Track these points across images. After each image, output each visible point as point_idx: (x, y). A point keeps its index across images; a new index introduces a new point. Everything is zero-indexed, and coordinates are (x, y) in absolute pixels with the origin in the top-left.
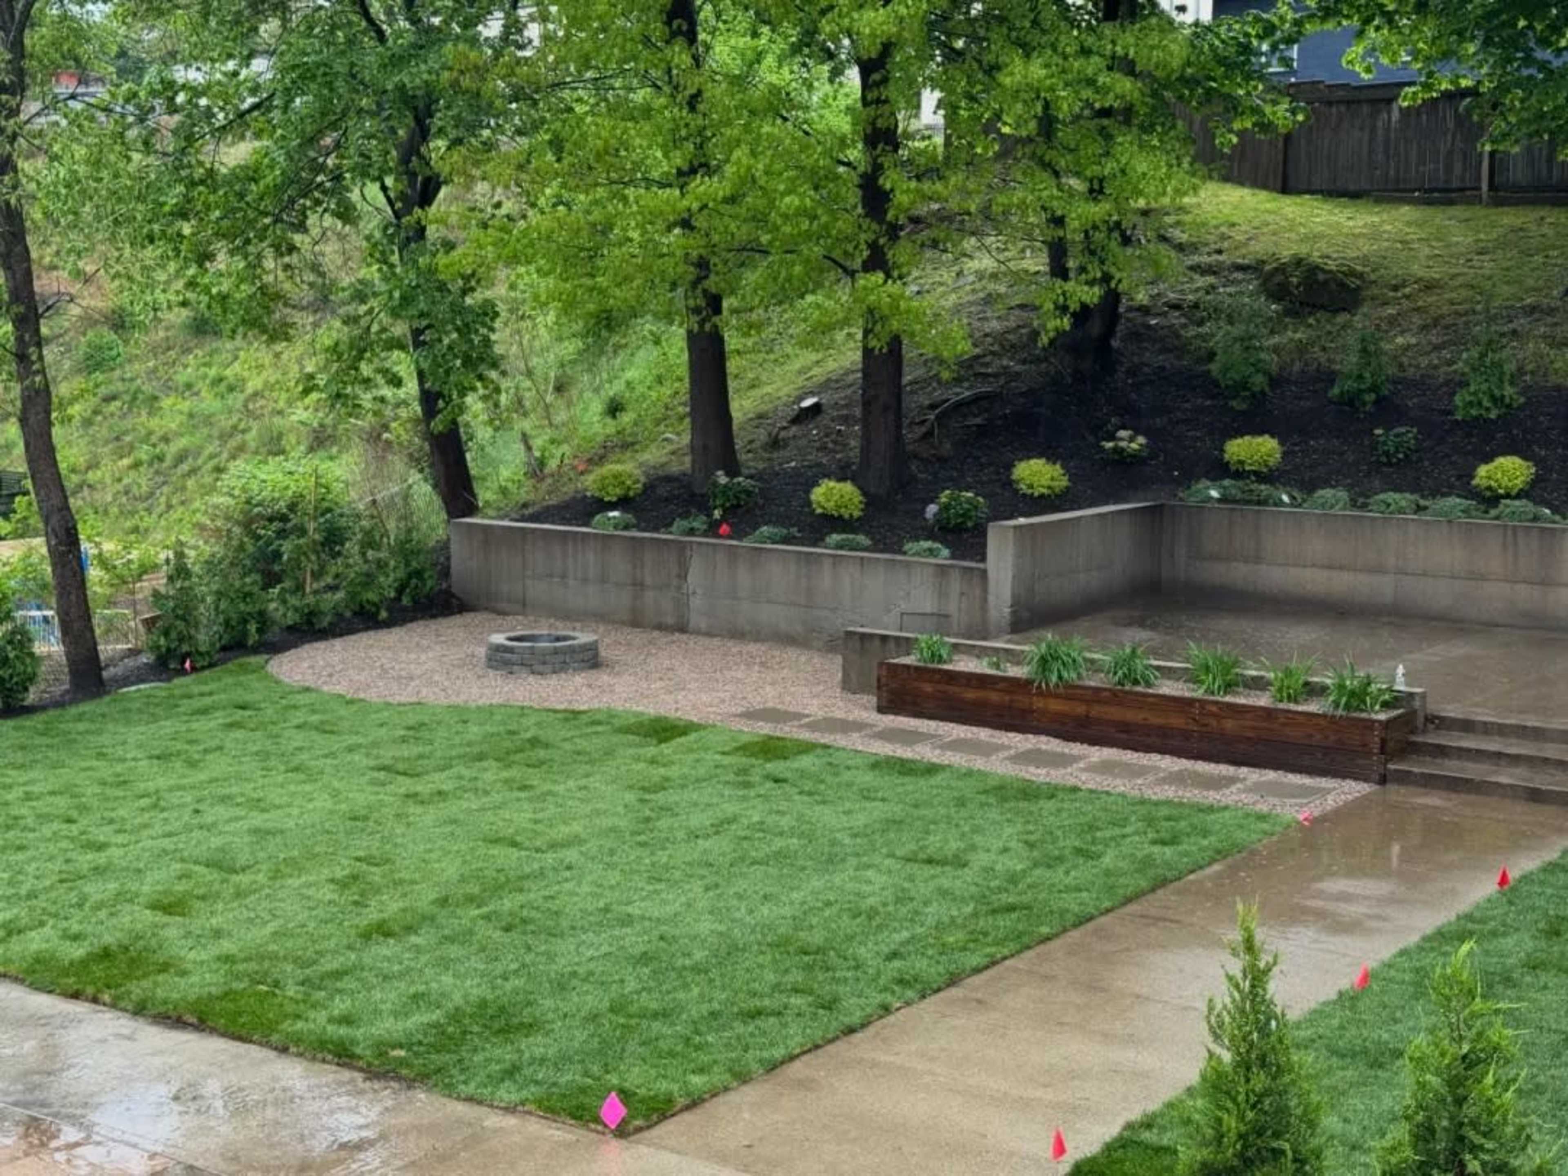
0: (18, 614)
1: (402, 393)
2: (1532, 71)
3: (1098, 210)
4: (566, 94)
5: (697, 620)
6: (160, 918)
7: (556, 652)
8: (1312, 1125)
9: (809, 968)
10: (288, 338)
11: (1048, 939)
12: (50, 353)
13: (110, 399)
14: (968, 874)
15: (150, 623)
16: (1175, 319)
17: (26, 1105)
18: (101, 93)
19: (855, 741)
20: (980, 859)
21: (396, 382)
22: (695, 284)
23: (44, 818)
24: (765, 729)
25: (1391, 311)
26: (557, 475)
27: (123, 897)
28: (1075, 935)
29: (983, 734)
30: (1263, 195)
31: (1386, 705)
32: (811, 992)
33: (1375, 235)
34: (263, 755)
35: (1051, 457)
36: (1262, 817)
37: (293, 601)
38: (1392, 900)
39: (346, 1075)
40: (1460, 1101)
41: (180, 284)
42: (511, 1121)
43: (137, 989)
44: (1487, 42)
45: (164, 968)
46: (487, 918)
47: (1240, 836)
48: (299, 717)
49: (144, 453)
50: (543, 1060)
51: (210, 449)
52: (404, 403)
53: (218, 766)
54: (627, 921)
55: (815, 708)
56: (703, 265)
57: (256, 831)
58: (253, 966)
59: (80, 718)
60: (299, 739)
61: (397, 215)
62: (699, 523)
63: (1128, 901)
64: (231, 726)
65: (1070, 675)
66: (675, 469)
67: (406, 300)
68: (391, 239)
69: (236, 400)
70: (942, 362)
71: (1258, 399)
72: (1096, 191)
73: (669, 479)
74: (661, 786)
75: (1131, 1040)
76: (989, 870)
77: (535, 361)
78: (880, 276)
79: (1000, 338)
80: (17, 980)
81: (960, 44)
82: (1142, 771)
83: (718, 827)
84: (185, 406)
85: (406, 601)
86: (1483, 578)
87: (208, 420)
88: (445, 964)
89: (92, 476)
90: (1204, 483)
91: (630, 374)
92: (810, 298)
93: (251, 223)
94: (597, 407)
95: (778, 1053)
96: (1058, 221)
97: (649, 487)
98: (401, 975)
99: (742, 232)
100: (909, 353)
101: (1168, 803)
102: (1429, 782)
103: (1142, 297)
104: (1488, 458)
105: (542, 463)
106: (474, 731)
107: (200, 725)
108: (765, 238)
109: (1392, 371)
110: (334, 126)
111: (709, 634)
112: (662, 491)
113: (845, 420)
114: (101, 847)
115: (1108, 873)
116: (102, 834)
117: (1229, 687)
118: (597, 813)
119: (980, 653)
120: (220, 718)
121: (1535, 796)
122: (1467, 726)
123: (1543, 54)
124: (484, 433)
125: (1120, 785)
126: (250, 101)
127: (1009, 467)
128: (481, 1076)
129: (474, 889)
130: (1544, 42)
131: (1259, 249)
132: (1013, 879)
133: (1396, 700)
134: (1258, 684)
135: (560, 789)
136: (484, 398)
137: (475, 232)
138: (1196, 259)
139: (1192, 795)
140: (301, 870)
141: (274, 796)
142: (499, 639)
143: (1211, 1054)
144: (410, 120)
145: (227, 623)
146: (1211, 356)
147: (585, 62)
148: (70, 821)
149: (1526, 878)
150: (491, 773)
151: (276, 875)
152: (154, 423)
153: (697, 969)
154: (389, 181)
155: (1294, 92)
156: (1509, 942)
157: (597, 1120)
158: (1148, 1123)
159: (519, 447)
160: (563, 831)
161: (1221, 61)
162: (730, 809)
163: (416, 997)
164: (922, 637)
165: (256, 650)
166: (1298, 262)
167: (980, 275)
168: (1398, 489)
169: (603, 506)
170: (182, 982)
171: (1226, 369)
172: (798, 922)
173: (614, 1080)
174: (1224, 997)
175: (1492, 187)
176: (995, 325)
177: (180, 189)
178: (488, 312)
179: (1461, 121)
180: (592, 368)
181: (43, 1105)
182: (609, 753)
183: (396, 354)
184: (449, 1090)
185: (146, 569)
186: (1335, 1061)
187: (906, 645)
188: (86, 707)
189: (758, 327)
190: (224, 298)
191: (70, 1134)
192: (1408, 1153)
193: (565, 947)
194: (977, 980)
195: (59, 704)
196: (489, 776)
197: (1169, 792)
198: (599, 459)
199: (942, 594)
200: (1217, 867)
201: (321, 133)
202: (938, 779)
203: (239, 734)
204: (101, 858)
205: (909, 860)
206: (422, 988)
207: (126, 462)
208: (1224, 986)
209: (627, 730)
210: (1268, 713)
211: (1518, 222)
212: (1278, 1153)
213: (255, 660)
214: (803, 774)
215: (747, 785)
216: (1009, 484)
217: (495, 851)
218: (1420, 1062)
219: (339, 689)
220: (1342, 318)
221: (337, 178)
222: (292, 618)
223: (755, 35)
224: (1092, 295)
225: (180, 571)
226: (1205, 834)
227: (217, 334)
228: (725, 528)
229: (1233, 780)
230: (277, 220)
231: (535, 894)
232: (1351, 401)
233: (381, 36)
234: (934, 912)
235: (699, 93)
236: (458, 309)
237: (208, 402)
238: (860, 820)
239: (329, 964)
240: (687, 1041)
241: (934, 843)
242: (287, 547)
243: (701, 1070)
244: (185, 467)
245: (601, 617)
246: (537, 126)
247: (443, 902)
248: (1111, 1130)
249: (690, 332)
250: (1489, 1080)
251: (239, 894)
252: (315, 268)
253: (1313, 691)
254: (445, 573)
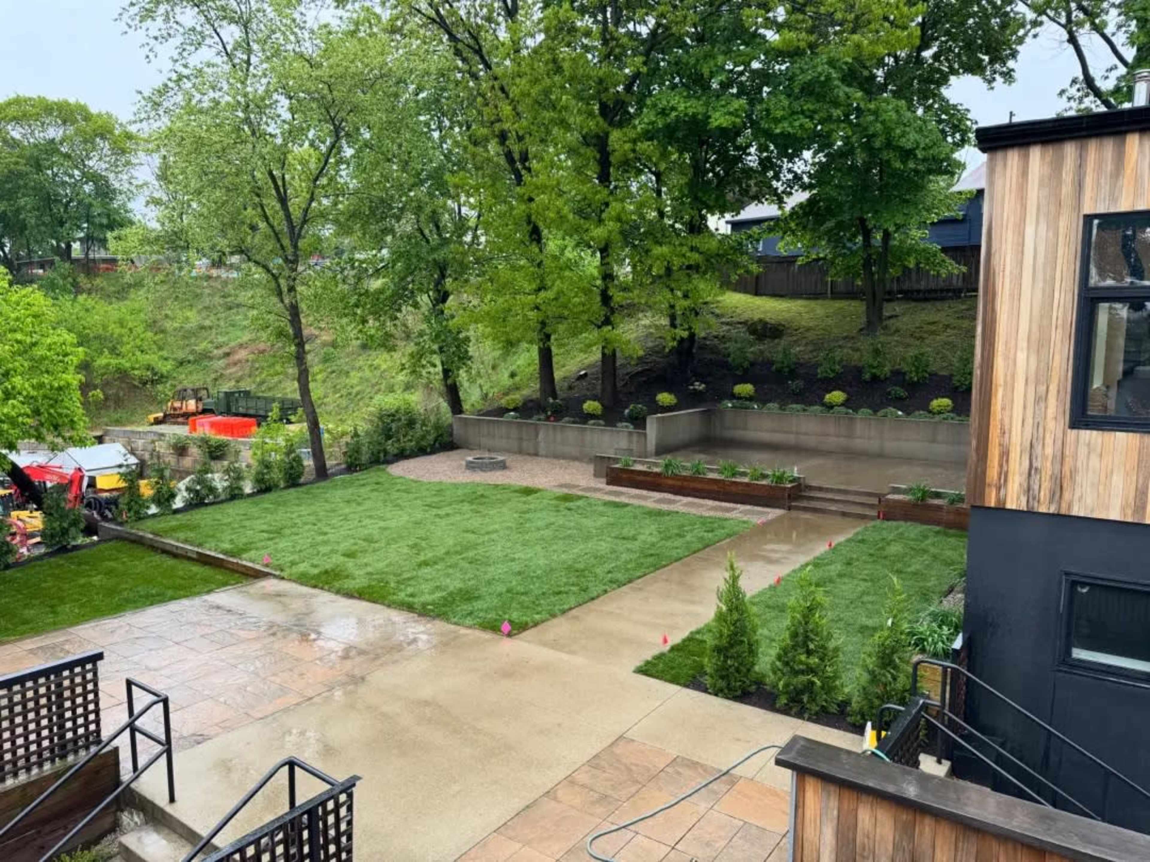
0: (298, 451)
1: (437, 370)
2: (845, 251)
3: (686, 303)
4: (494, 262)
5: (542, 452)
6: (346, 559)
7: (491, 463)
8: (755, 632)
9: (577, 577)
10: (395, 351)
11: (665, 566)
12: (309, 357)
13: (333, 372)
14: (637, 543)
15: (345, 454)
16: (716, 341)
17: (296, 625)
18: (328, 262)
19: (598, 495)
20: (642, 537)
21: (434, 366)
22: (541, 331)
23: (306, 524)
24: (565, 491)
25: (795, 338)
26: (493, 399)
27: (333, 551)
28: (675, 564)
29: (644, 492)
30: (749, 296)
31: (791, 482)
32: (578, 585)
33: (789, 311)
34: (385, 501)
35: (670, 391)
36: (744, 522)
37: (396, 445)
38: (790, 552)
39: (412, 615)
40: (807, 623)
41: (355, 331)
42: (469, 631)
43: (337, 584)
44: (829, 241)
45: (347, 577)
46: (463, 559)
47: (736, 529)
48: (399, 487)
49: (344, 392)
50: (481, 610)
51: (368, 390)
52: (437, 374)
53: (368, 504)
54: (513, 560)
55: (583, 483)
56: (543, 324)
57: (380, 528)
58: (378, 576)
59: (318, 488)
60: (396, 495)
61: (434, 306)
62: (542, 417)
63: (695, 552)
64: (373, 490)
65: (676, 471)
66: (534, 397)
67: (437, 336)
68: (431, 314)
69: (378, 373)
70: (632, 358)
71: (746, 371)
72: (686, 296)
73: (531, 401)
74: (528, 511)
75: (693, 602)
76: (644, 542)
77: (485, 358)
78: (610, 328)
79: (652, 349)
80: (294, 581)
81: (637, 243)
82: (702, 506)
83: (548, 526)
84: (359, 375)
85: (437, 445)
86: (828, 435)
87: (367, 380)
88: (448, 575)
89: (325, 400)
90: (726, 402)
91: (519, 363)
92: (584, 335)
93: (382, 309)
94: (506, 375)
95: (566, 607)
96: (672, 307)
97: (525, 404)
98: (431, 580)
99: (557, 311)
100: (618, 354)
101: (710, 517)
102: (805, 509)
103: (703, 334)
104: (830, 391)
105: (486, 395)
106: (460, 492)
107: (362, 490)
108: (566, 313)
109: (794, 360)
110: (411, 273)
111: (546, 456)
112: (530, 405)
113: (597, 379)
114: (326, 534)
115: (688, 543)
116: (325, 529)
117: (734, 475)
118: (504, 521)
119: (643, 463)
120: (369, 488)
121: (844, 514)
122: (820, 489)
123: (849, 245)
124: (466, 384)
125: (693, 511)
126: (382, 265)
127: (655, 395)
128: (459, 616)
129: (459, 548)
130: (850, 240)
131: (745, 317)
132: (653, 545)
133: (794, 480)
134: (744, 474)
135: (491, 512)
136: (467, 371)
137: (461, 312)
138: (723, 320)
139: (719, 514)
140: (396, 542)
141: (389, 515)
142: (470, 459)
143: (718, 607)
144: (438, 272)
145: (373, 454)
146: (729, 355)
147: (501, 251)
148: (315, 525)
149: (839, 544)
150: (466, 507)
151: (388, 544)
152: (347, 381)
153: (538, 577)
154: (431, 293)
155: (759, 260)
156: (832, 567)
157: (500, 631)
158: (698, 632)
159: (478, 390)
160: (491, 528)
161: (732, 248)
162: (553, 520)
163: (437, 587)
164: (623, 458)
165: (384, 463)
166: (760, 320)
167: (645, 326)
168: (797, 403)
169: (508, 410)
170: (353, 582)
171: (734, 360)
172: (575, 561)
173: (507, 616)
174: (723, 587)
175: (832, 293)
176: (650, 344)
177: (356, 297)
178: (467, 339)
179: (821, 269)
180: (505, 360)
181: (302, 626)
182: (509, 500)
183: (435, 356)
184: (448, 620)
185: (344, 434)
186: (767, 610)
187: (616, 460)
188: (323, 484)
189: (564, 345)
190: (372, 337)
191: (313, 636)
192: (788, 641)
193: (491, 569)
194: (640, 580)
195: (311, 483)
196: (465, 508)
197: (712, 513)
198: (506, 394)
199: (630, 442)
200: (728, 540)
201: (406, 277)
202: (626, 509)
203: (376, 493)
204: (325, 538)
205: (616, 538)
206: (438, 584)
207: (338, 395)
208: (723, 582)
209: (516, 491)
210: (747, 485)
211: (841, 305)
212: (742, 642)
213: (382, 467)
214: (579, 507)
215: (558, 511)
216: (655, 402)
217: (466, 535)
218: (793, 609)
219: (412, 477)
220: (776, 341)
221: (412, 292)
222: (396, 451)
223: (564, 239)
224: (685, 334)
225: (356, 435)
226: (723, 528)
227: (370, 348)
228: (552, 419)
229: (734, 509)
230: (391, 308)
231: (481, 550)
232: (779, 371)
233: (428, 241)
234: (624, 557)
235: (541, 262)
236: (456, 339)
237: (367, 373)
238: (599, 523)
239: (406, 576)
240: (534, 602)
241: (625, 532)
242: (394, 426)
243: (538, 613)
244: (359, 397)
245: (508, 451)
246: (484, 273)
247: (447, 553)
248: (686, 634)
249: (540, 348)
250: (817, 615)
251: (375, 551)
252: (405, 325)
253: (764, 476)
254: (451, 435)
